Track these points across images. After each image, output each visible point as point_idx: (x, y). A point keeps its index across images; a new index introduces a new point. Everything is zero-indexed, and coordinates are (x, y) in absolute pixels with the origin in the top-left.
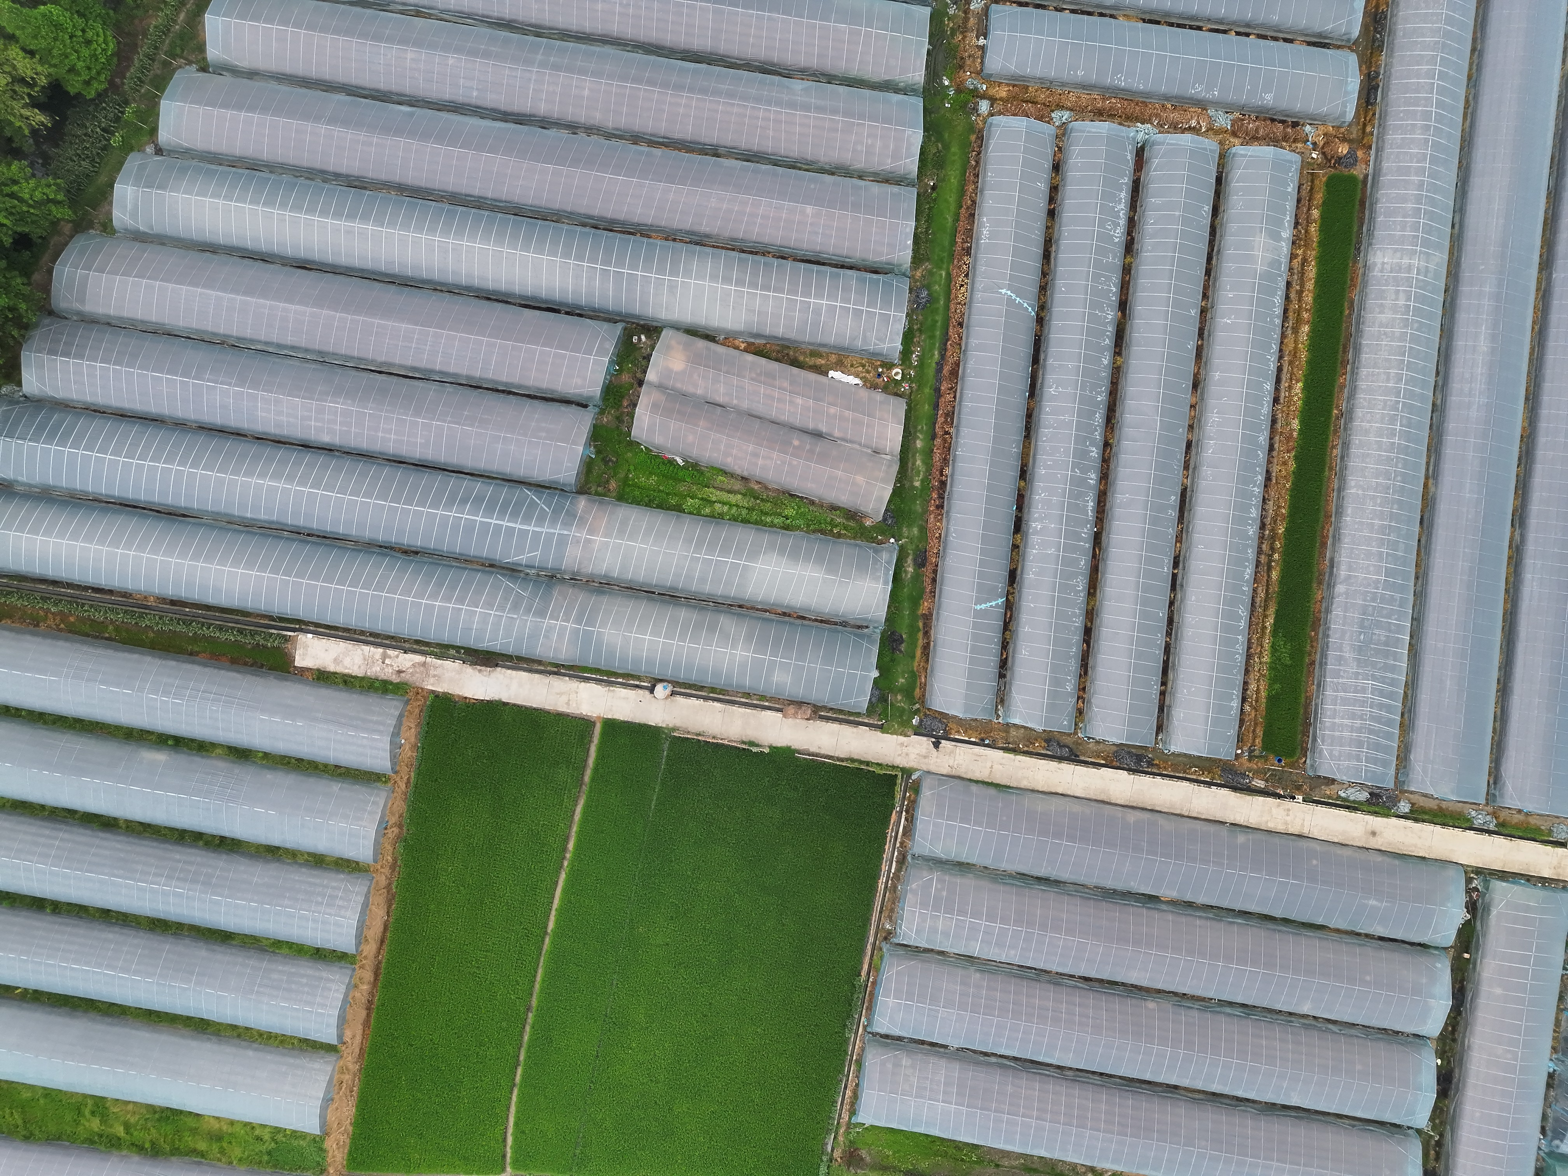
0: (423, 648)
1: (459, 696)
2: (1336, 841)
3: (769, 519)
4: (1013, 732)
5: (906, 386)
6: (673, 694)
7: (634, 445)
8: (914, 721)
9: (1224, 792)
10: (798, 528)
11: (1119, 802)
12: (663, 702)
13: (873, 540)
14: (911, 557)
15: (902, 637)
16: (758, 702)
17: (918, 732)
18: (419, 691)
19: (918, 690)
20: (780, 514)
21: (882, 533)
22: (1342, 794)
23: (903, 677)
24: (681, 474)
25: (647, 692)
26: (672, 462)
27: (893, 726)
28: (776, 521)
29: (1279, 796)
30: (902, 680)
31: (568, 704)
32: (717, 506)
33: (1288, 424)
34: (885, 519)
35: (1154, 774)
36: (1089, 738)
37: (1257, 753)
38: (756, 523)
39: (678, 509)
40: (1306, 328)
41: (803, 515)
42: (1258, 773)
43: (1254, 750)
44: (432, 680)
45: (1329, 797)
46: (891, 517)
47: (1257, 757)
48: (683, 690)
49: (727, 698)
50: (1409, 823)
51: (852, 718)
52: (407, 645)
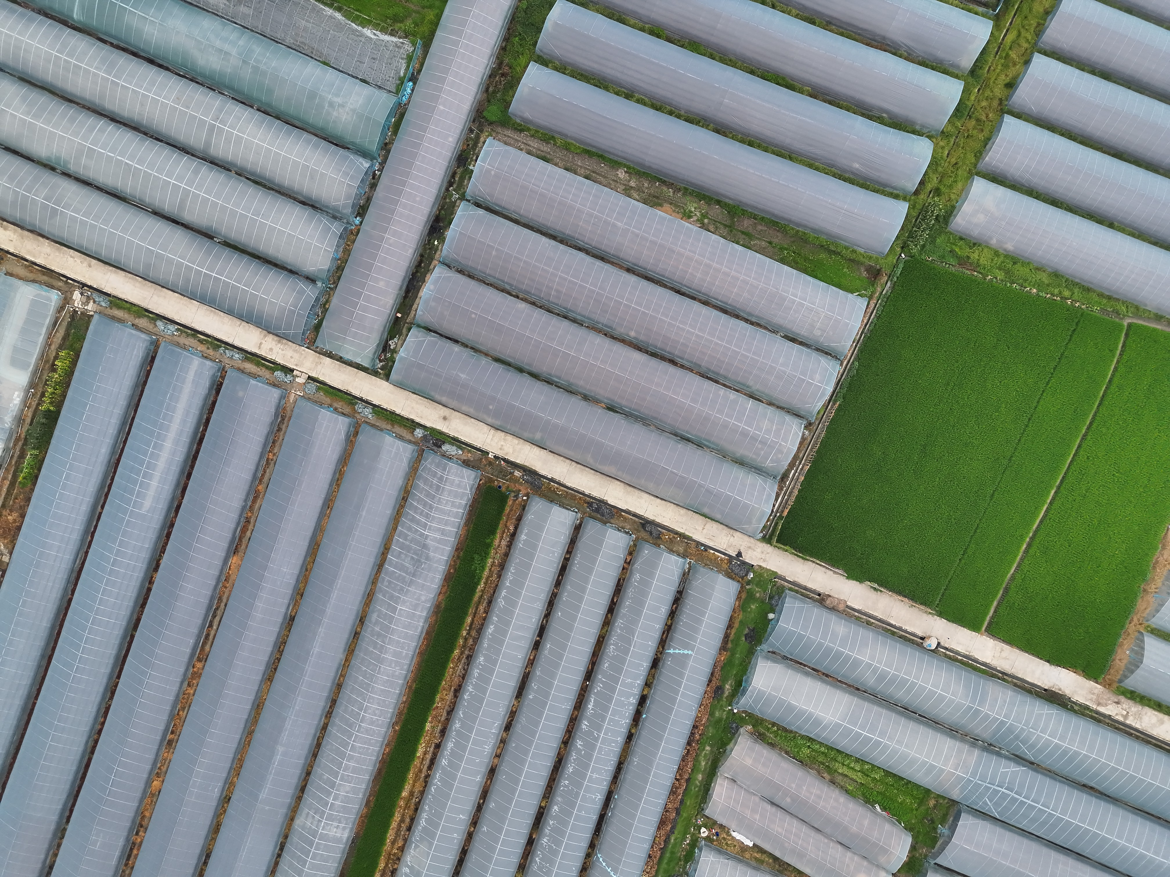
0: (1096, 716)
1: (1079, 675)
2: (472, 419)
3: (823, 749)
4: (681, 549)
5: (700, 822)
6: (923, 638)
7: (909, 828)
8: (752, 576)
9: (543, 472)
10: (803, 737)
11: (619, 483)
12: (932, 634)
13: (750, 715)
14: (725, 696)
15: (746, 639)
16: (862, 616)
17: (751, 567)
18: (1108, 685)
19: (743, 597)
20: (813, 750)
21: (742, 719)
22: (460, 452)
23: (751, 609)
24: (879, 798)
25: (942, 644)
26: (884, 809)
27: (767, 576)
28: (818, 746)
29: (505, 460)
30: (753, 607)
31: (1002, 650)
32: (858, 768)
33: (433, 727)
34: (738, 728)
35: (589, 496)
36: (627, 533)
37: (513, 494)
38: (832, 749)
39: (888, 773)
40: (404, 794)
41: (796, 746)
42: (516, 480)
43: (514, 497)
44: (1096, 691)
45: (469, 451)
46: (733, 728)
47: (514, 492)
48: (915, 639)
49: (884, 625)
50: (418, 420)
51: (797, 588)
52: (1107, 721)
